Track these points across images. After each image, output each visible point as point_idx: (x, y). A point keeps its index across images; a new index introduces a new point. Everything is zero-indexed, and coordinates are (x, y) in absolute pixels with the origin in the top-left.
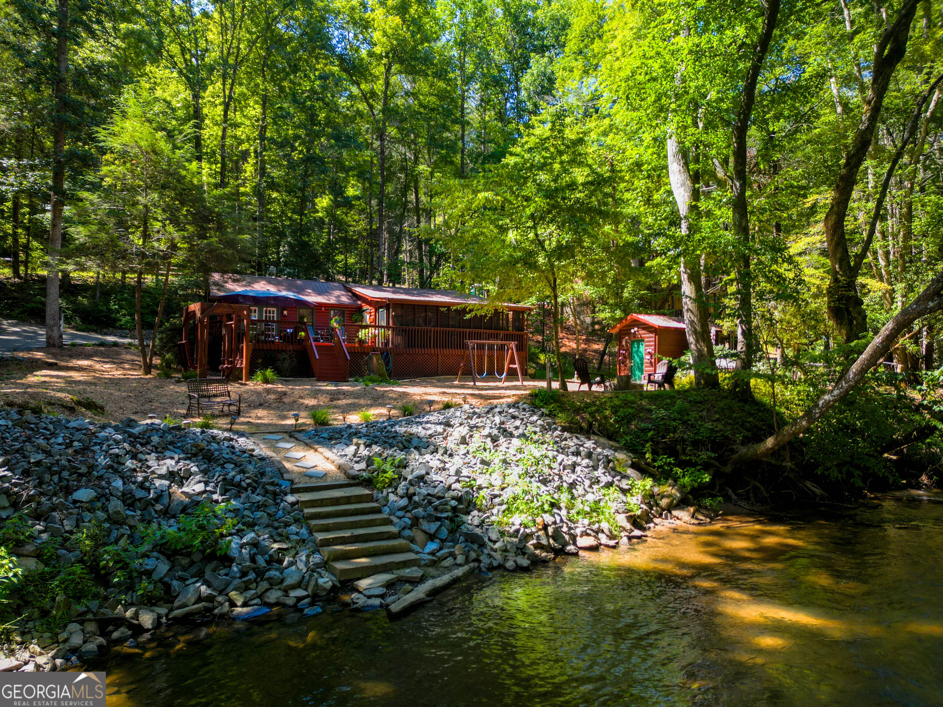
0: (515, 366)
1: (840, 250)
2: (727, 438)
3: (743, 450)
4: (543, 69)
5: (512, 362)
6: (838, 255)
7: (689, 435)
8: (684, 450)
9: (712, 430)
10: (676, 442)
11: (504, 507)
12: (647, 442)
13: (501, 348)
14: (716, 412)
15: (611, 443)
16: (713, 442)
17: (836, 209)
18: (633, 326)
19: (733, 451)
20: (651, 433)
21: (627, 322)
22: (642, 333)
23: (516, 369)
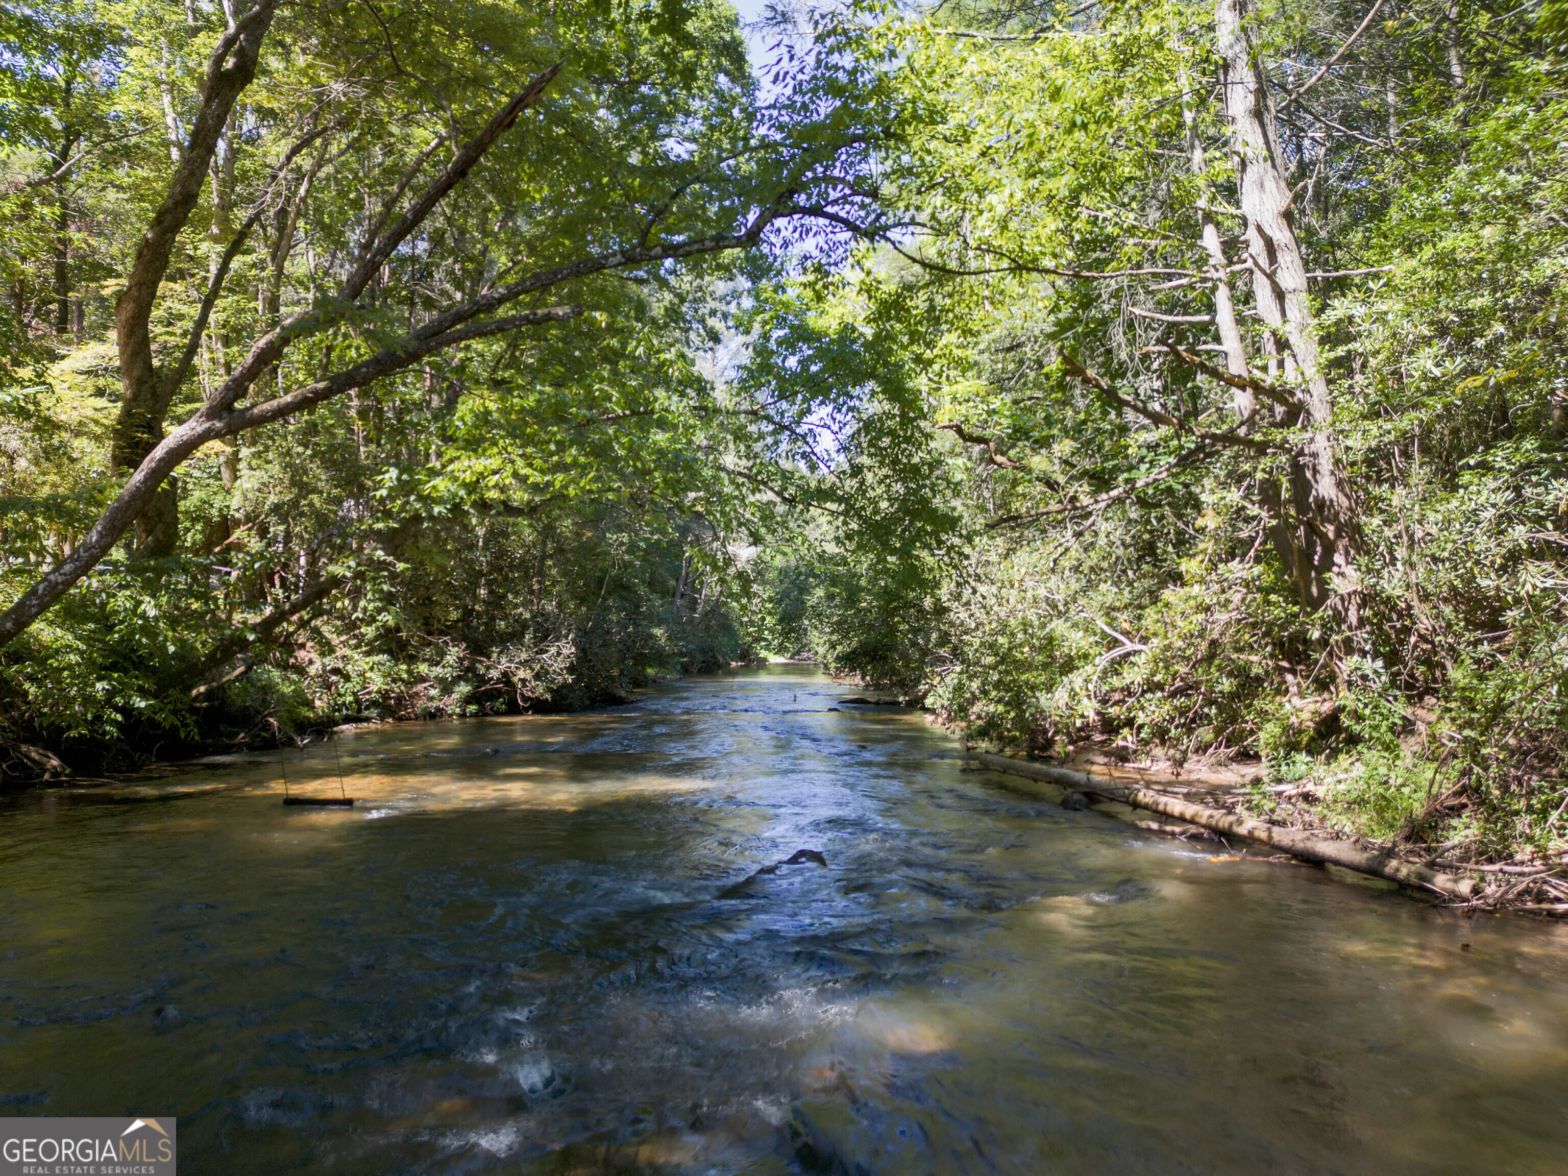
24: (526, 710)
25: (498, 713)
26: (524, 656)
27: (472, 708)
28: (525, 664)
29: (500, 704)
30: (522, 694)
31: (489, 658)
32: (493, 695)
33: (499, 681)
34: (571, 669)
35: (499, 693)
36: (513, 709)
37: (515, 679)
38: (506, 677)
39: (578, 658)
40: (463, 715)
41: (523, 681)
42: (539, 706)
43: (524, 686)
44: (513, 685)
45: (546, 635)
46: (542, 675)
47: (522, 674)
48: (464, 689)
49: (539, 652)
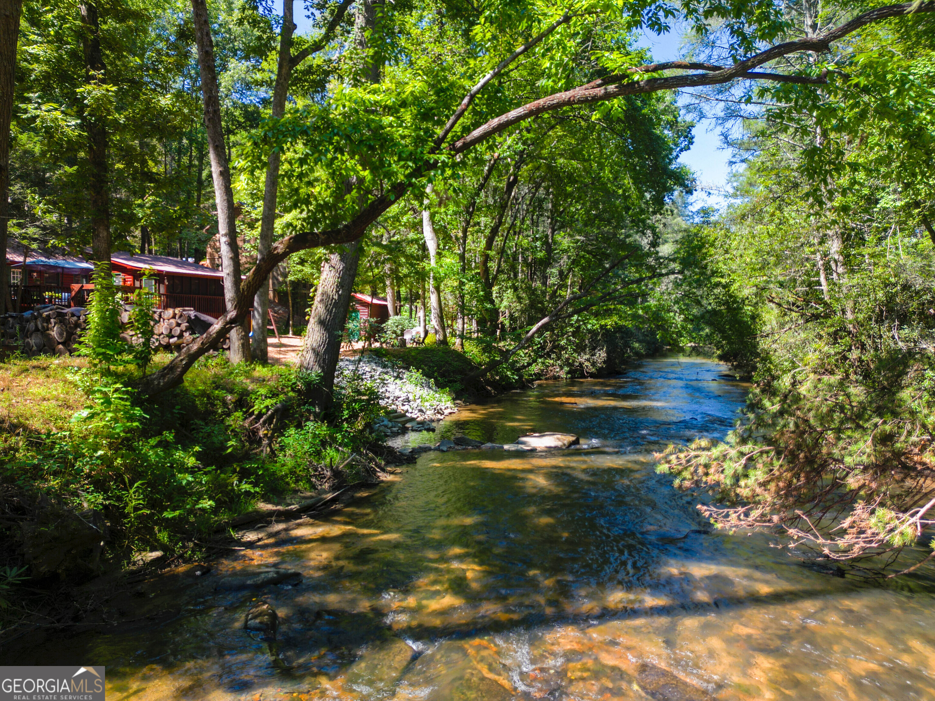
0: (271, 327)
2: (464, 368)
3: (470, 374)
7: (450, 368)
9: (459, 365)
11: (420, 400)
16: (459, 371)
19: (467, 375)
20: (436, 368)
22: (358, 306)
23: (273, 330)
24: (588, 377)
25: (578, 378)
26: (587, 356)
27: (569, 376)
28: (588, 360)
29: (578, 374)
30: (586, 372)
33: (578, 366)
34: (604, 362)
35: (577, 370)
36: (583, 377)
37: (584, 366)
38: (581, 365)
39: (607, 357)
40: (566, 378)
41: (587, 366)
42: (592, 375)
43: (587, 368)
44: (583, 368)
45: (594, 349)
46: (594, 364)
47: (586, 364)
48: (566, 369)
49: (592, 355)
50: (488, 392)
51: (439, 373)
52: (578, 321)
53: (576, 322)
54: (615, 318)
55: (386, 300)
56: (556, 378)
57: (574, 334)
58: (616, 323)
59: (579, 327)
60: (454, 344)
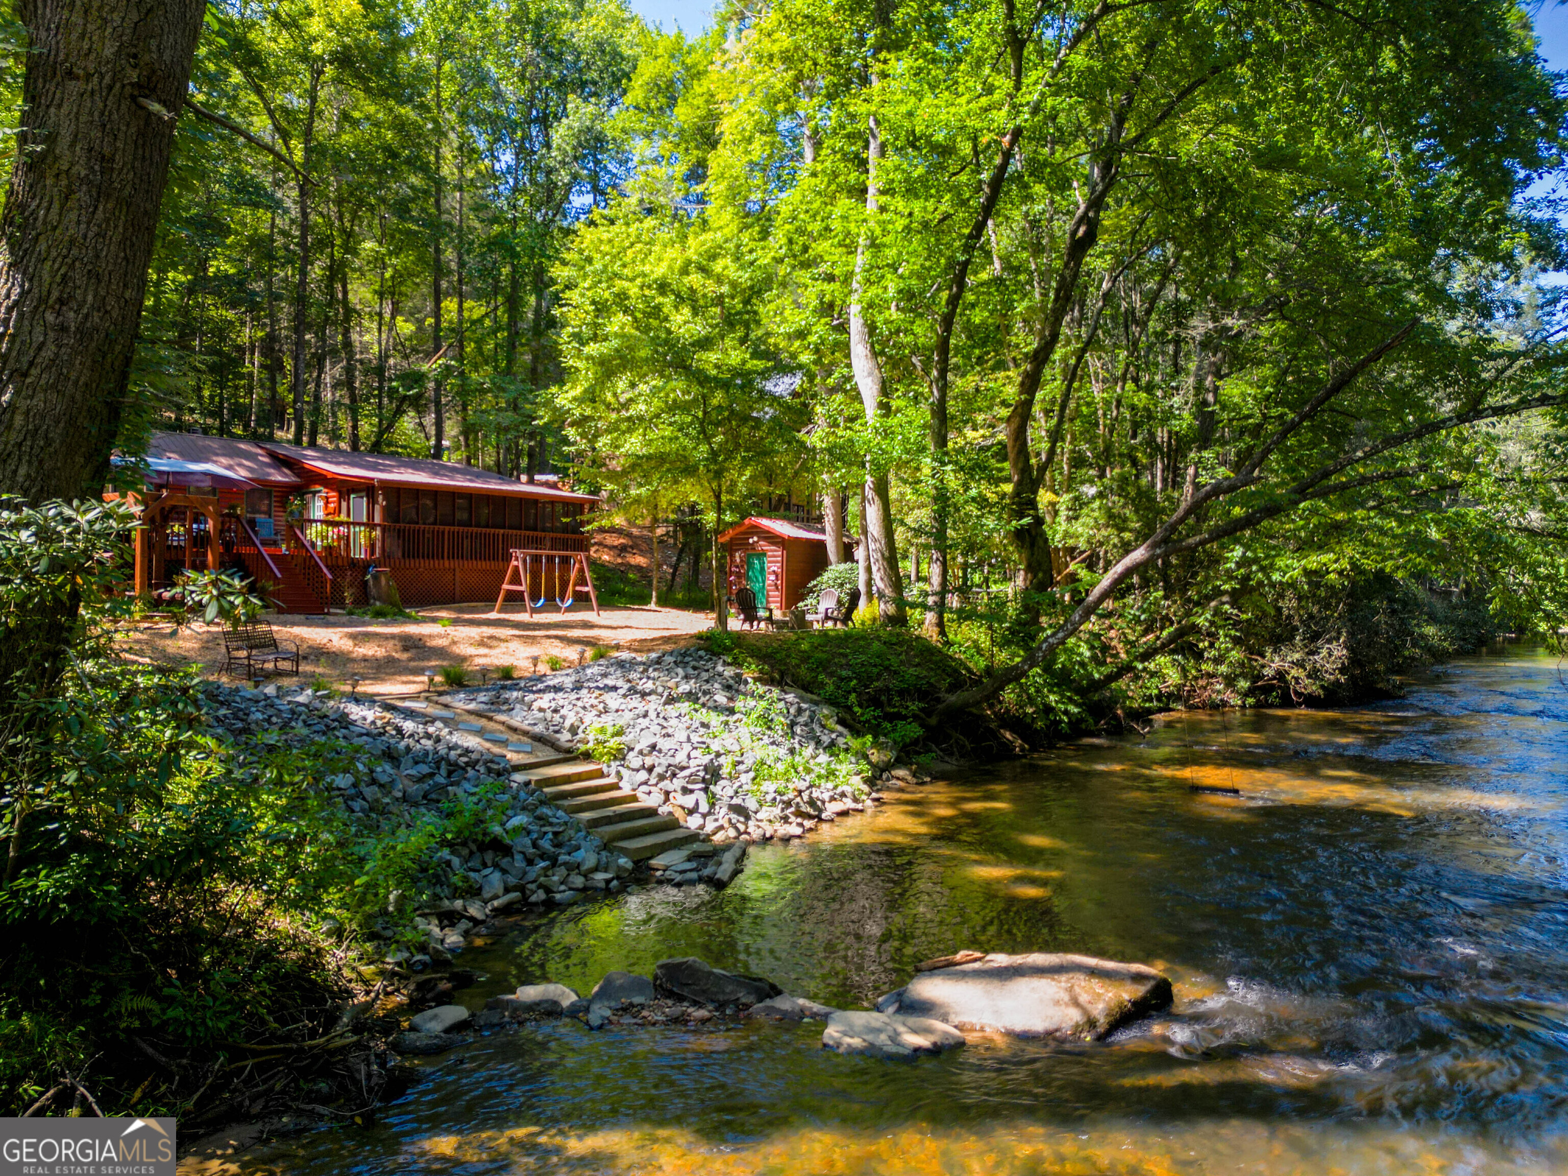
0: (586, 589)
1: (1022, 459)
2: (931, 685)
3: (952, 698)
4: (588, 123)
5: (582, 581)
6: (1020, 465)
7: (894, 683)
8: (890, 700)
9: (918, 677)
10: (879, 691)
11: (752, 774)
12: (849, 693)
13: (565, 561)
14: (916, 656)
15: (809, 695)
16: (919, 690)
17: (1019, 410)
18: (752, 534)
19: (938, 700)
20: (854, 682)
21: (742, 529)
22: (764, 545)
23: (587, 593)
24: (1300, 704)
25: (1271, 706)
26: (1297, 656)
27: (1251, 701)
28: (1300, 664)
29: (1273, 697)
30: (1296, 692)
31: (1264, 657)
32: (1268, 689)
33: (1274, 678)
34: (1343, 670)
35: (1272, 688)
36: (1286, 702)
37: (1289, 678)
38: (1281, 675)
39: (1348, 658)
40: (1243, 707)
41: (1297, 679)
42: (1311, 701)
43: (1297, 683)
44: (1286, 682)
45: (1315, 637)
46: (1314, 674)
47: (1294, 672)
48: (1243, 684)
49: (1312, 653)
50: (1007, 747)
51: (859, 695)
52: (1243, 562)
53: (1239, 565)
54: (1350, 550)
55: (823, 531)
56: (1217, 707)
57: (1236, 597)
58: (1354, 565)
59: (1247, 578)
60: (921, 623)
